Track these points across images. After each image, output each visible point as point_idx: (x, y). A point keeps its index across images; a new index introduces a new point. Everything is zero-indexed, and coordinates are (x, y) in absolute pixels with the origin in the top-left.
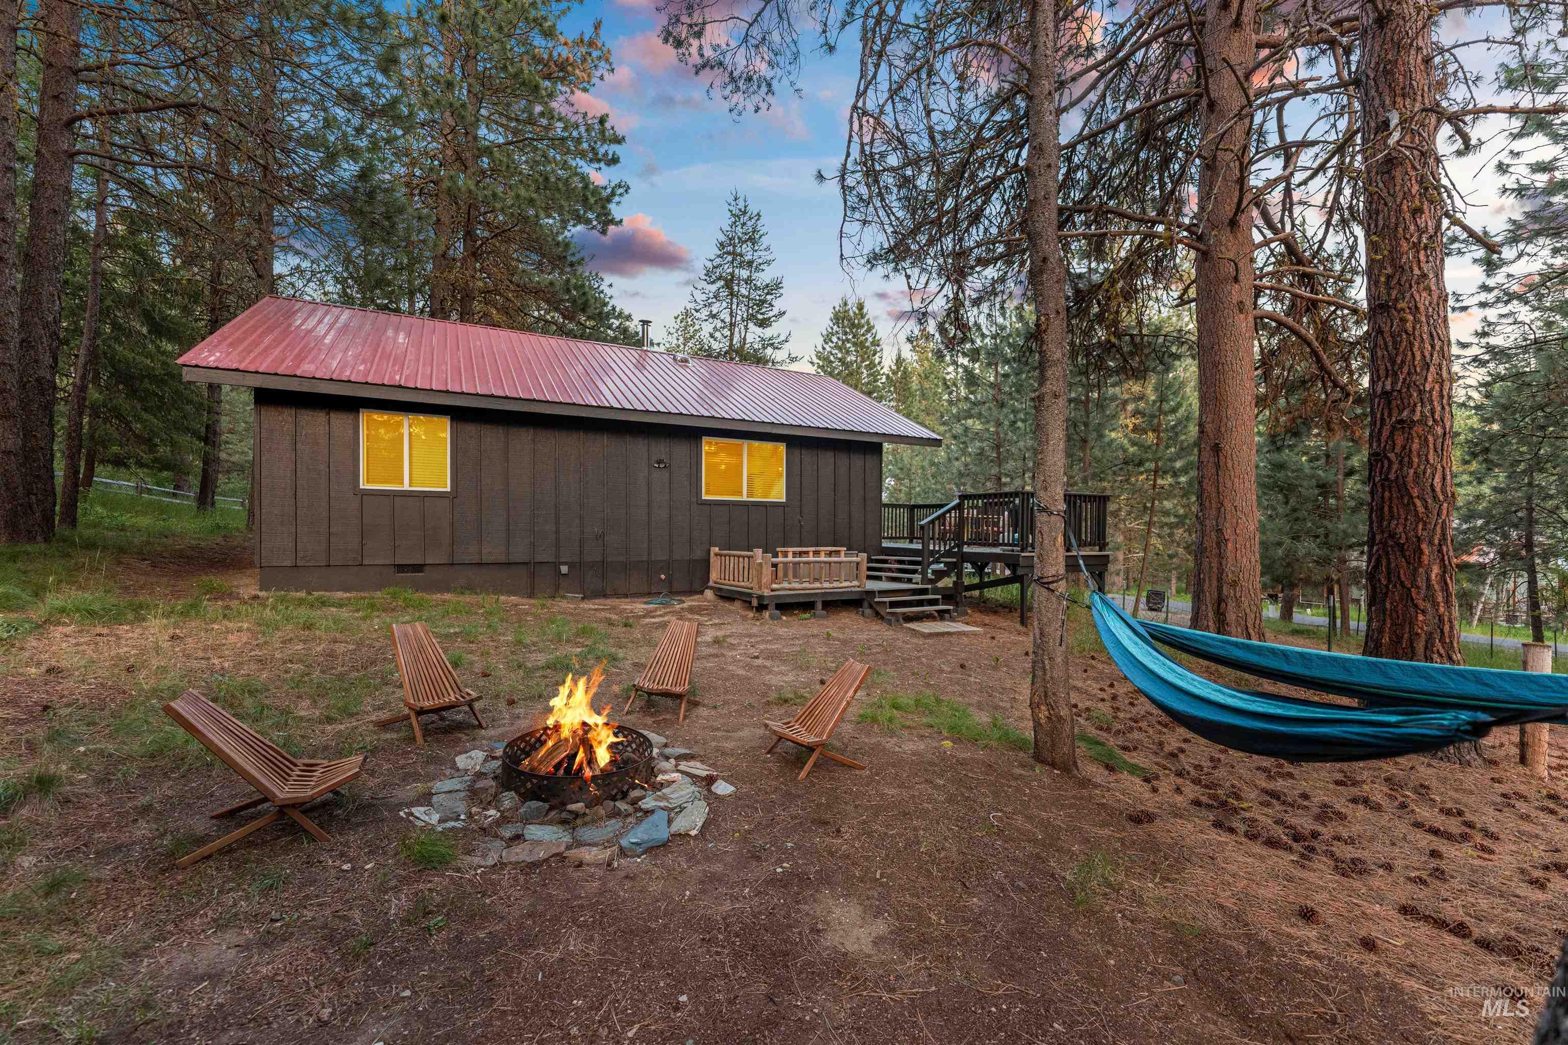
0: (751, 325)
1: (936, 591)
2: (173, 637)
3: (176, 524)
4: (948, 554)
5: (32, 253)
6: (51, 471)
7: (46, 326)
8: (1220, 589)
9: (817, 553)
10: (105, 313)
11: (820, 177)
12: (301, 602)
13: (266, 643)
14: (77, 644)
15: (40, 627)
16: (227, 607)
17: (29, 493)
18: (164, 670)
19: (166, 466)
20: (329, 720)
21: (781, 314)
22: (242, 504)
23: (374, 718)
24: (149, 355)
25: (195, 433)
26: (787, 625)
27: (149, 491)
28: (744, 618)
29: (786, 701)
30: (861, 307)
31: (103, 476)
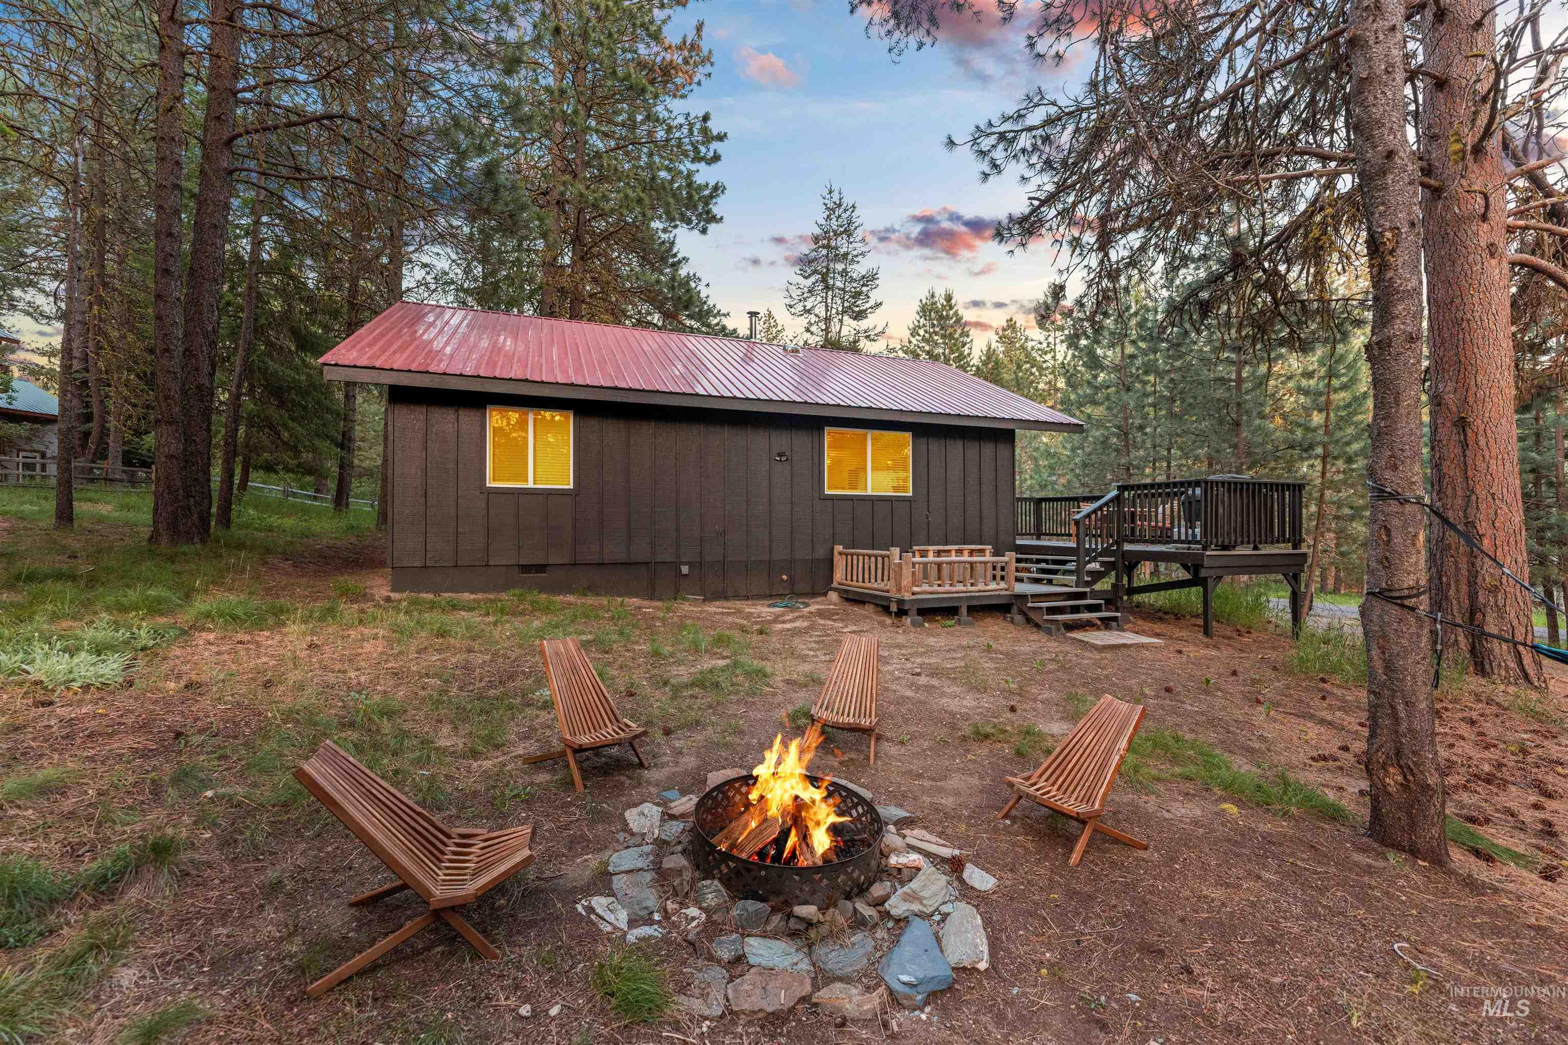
0: (846, 318)
1: (1095, 594)
2: (311, 646)
3: (317, 526)
4: (1106, 552)
5: (195, 266)
6: (207, 473)
7: (206, 335)
8: (1473, 596)
9: (960, 552)
10: (258, 331)
11: (951, 143)
12: (432, 606)
13: (401, 653)
14: (218, 653)
15: (186, 633)
16: (362, 611)
17: (188, 496)
18: (300, 687)
19: (310, 471)
20: (475, 754)
21: (878, 305)
22: (372, 506)
23: (521, 751)
24: (296, 369)
25: (333, 440)
26: (930, 634)
27: (295, 495)
28: (882, 625)
29: (987, 736)
30: (949, 298)
31: (256, 481)
